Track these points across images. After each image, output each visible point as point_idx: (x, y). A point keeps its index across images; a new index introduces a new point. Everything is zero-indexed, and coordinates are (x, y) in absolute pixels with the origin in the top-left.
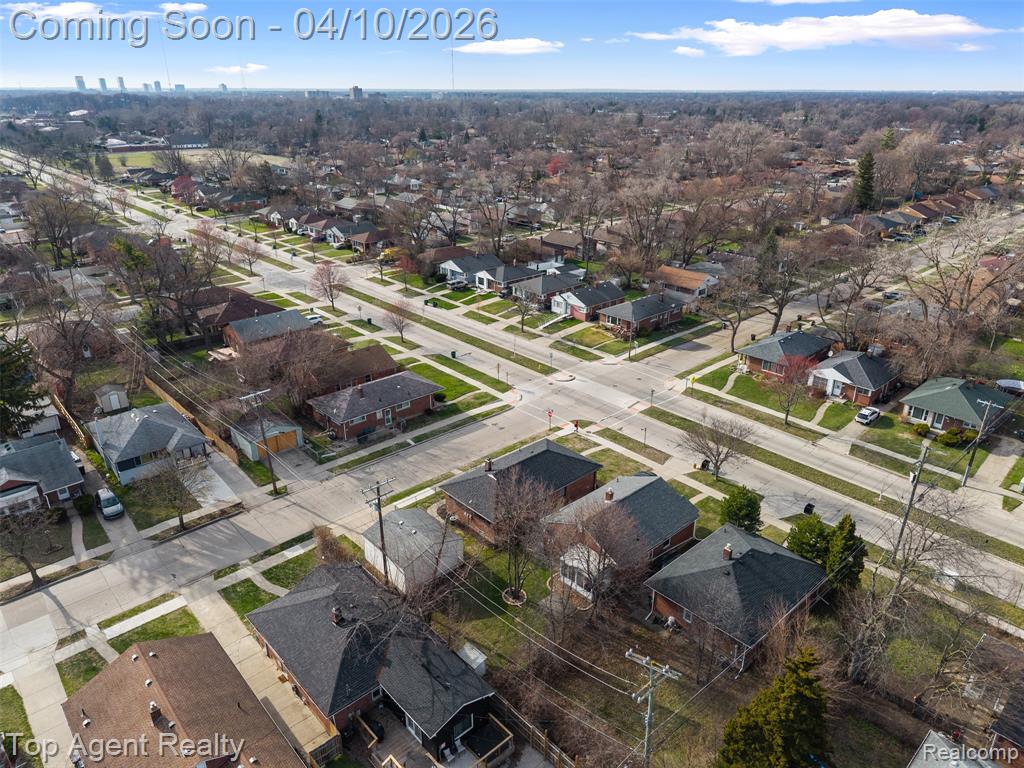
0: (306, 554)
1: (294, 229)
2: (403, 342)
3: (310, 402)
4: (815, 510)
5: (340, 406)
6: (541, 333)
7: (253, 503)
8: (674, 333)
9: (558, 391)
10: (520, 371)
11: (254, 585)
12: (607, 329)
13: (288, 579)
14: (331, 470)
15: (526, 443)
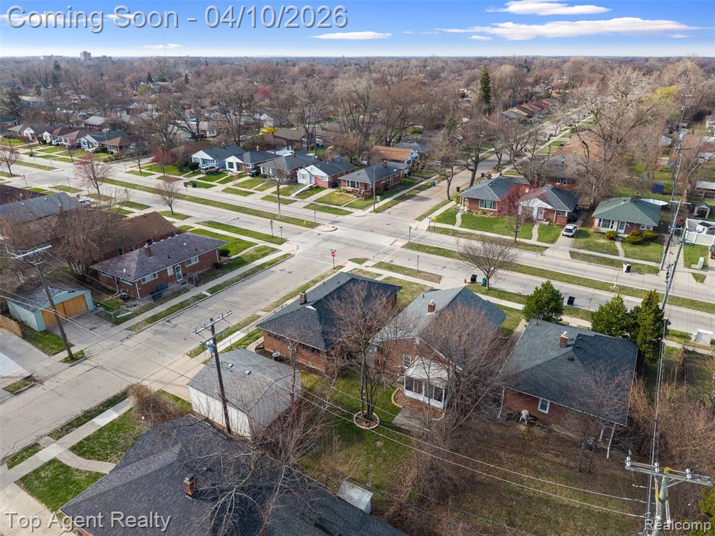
0: (122, 418)
1: (48, 142)
2: (173, 214)
3: (95, 267)
4: (575, 302)
5: (129, 266)
6: (295, 199)
7: (47, 374)
8: (399, 192)
9: (328, 239)
10: (288, 227)
11: (63, 465)
12: (348, 192)
13: (105, 449)
14: (130, 329)
15: (317, 281)
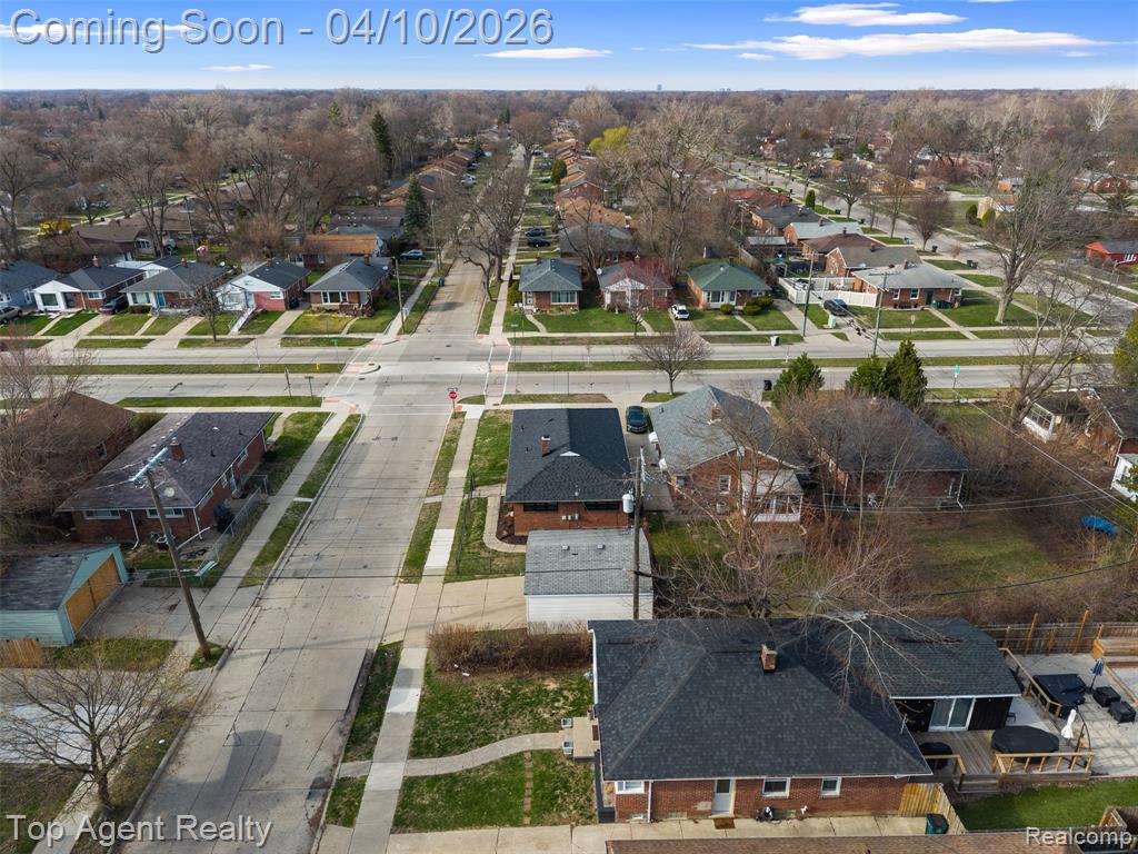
3: (69, 508)
6: (245, 336)
8: (405, 300)
9: (386, 383)
12: (330, 311)
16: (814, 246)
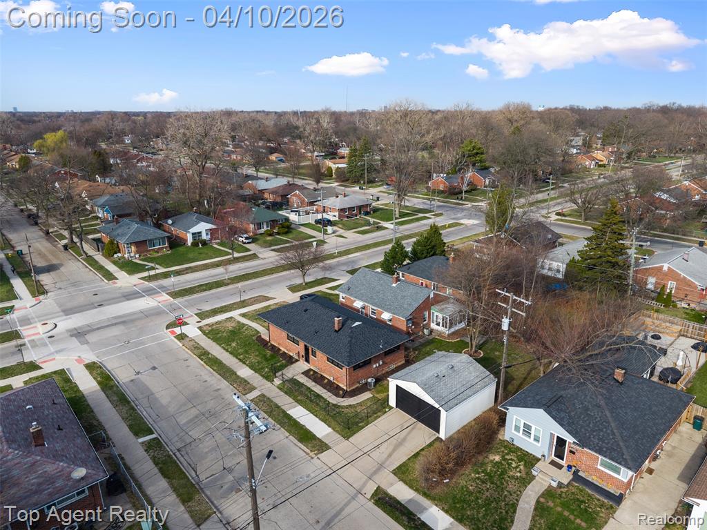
16: (274, 192)
